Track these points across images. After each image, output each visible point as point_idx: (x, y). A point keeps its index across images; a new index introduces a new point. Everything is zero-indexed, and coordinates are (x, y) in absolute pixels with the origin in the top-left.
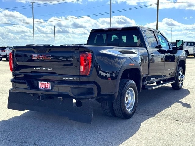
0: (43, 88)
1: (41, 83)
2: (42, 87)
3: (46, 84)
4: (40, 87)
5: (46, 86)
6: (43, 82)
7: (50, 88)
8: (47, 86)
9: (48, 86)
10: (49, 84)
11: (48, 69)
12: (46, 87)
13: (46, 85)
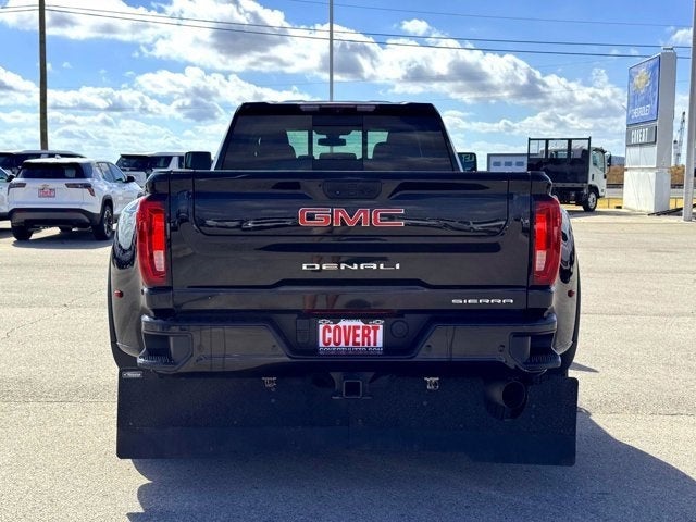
0: (343, 344)
1: (332, 326)
2: (332, 345)
3: (358, 328)
4: (321, 344)
5: (356, 336)
6: (343, 323)
7: (380, 343)
8: (364, 335)
9: (372, 335)
10: (376, 329)
11: (382, 266)
12: (359, 340)
13: (359, 332)
